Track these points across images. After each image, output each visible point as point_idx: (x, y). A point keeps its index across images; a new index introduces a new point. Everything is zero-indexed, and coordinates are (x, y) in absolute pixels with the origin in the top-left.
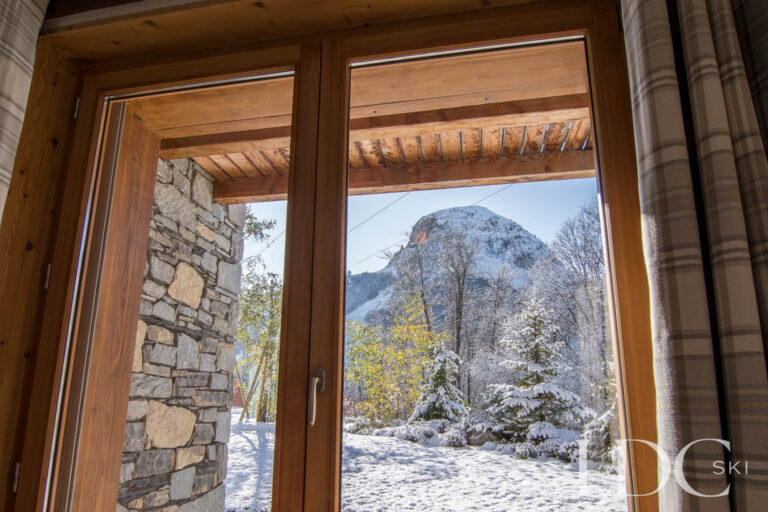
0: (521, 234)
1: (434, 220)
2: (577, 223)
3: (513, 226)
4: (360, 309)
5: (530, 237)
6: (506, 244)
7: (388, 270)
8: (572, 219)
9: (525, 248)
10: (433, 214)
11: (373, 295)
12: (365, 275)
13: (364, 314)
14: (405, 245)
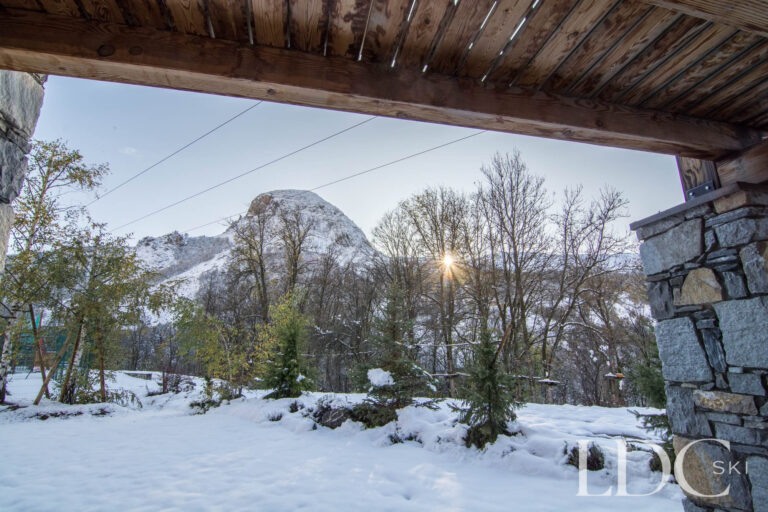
0: (343, 218)
1: (271, 197)
2: (394, 215)
3: (337, 211)
4: (194, 269)
5: (349, 222)
6: (331, 225)
7: (224, 236)
8: (391, 210)
9: (346, 230)
10: (271, 193)
11: (207, 258)
12: (202, 239)
13: (197, 275)
14: (244, 215)
